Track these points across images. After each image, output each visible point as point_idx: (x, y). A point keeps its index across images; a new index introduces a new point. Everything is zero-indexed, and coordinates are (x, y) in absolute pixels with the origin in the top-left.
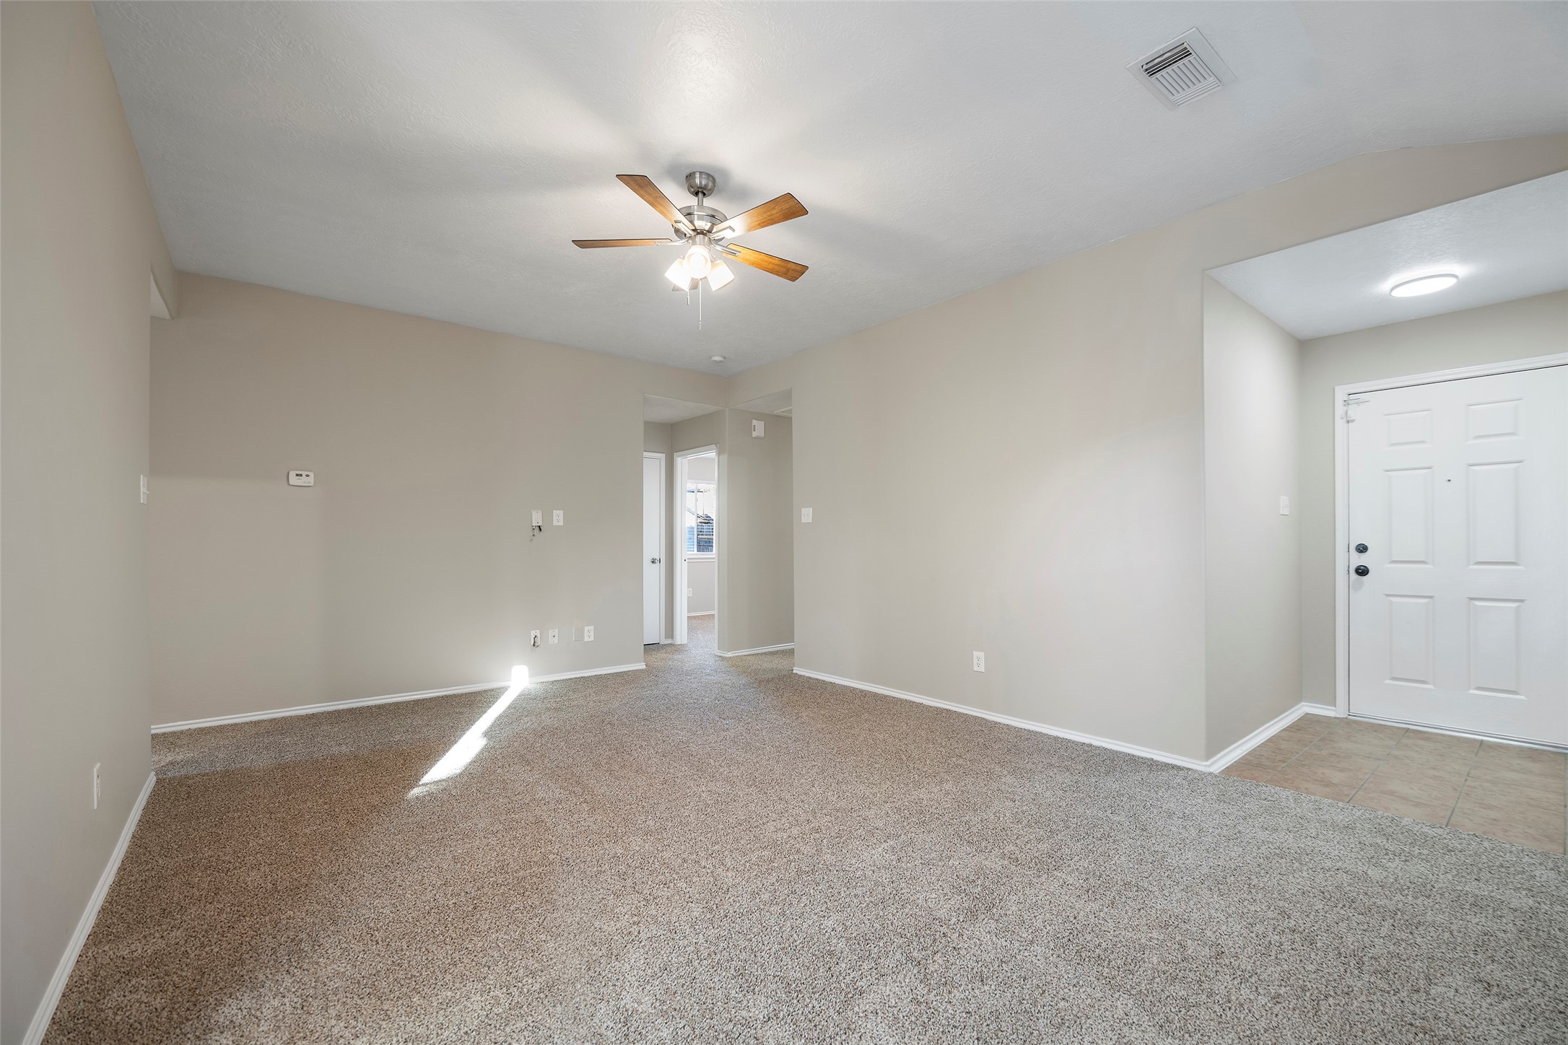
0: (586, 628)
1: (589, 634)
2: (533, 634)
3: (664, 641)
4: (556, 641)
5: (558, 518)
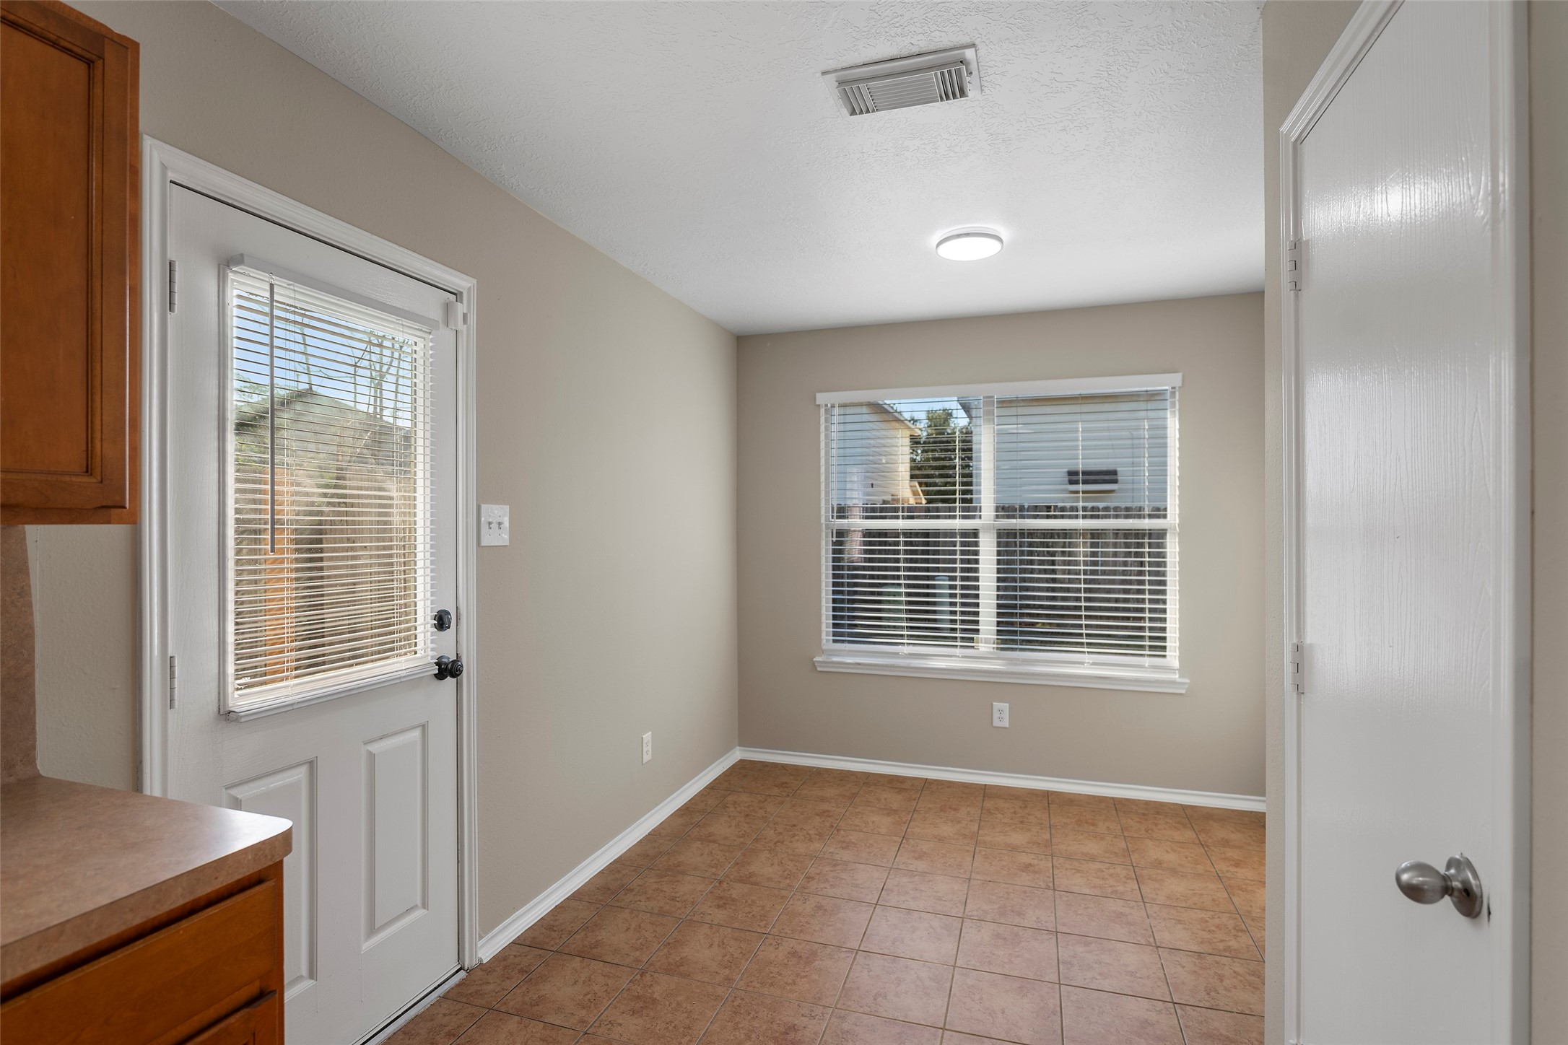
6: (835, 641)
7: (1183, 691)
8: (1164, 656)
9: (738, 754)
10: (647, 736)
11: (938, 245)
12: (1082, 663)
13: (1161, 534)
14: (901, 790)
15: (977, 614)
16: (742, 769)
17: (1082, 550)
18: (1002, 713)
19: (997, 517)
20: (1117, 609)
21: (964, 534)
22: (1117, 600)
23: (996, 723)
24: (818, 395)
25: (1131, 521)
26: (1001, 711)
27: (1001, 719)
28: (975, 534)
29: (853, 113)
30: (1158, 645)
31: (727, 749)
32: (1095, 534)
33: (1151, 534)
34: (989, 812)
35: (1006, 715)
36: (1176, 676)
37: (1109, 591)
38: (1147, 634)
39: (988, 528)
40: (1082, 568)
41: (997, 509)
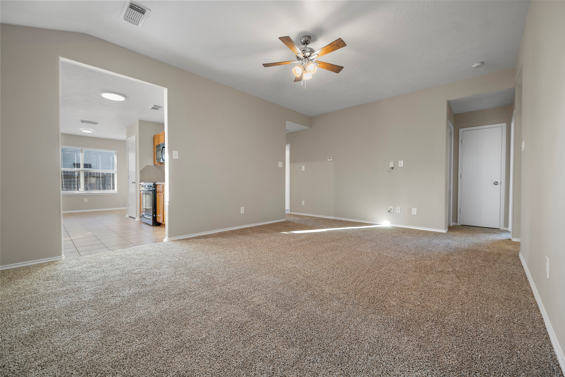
0: (413, 209)
1: (414, 211)
2: (390, 208)
3: (502, 228)
4: (399, 212)
5: (401, 164)
7: (118, 194)
11: (82, 130)
12: (101, 191)
15: (80, 185)
17: (101, 174)
18: (86, 200)
21: (77, 171)
23: (85, 202)
28: (79, 171)
29: (82, 122)
30: (114, 189)
36: (117, 192)
38: (112, 187)
39: (82, 170)
41: (84, 168)
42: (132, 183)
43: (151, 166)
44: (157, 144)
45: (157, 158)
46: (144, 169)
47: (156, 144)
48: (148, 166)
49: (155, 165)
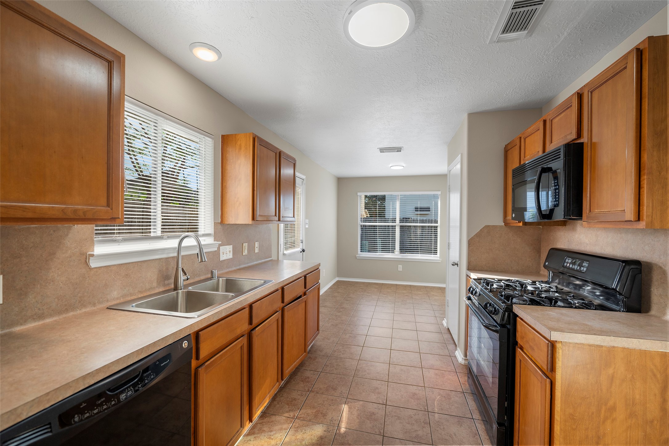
6: (361, 252)
7: (440, 262)
8: (437, 254)
9: (337, 279)
10: (324, 270)
11: (391, 167)
12: (418, 256)
13: (437, 227)
14: (377, 285)
15: (395, 245)
16: (338, 282)
17: (419, 231)
18: (400, 268)
19: (400, 223)
20: (428, 248)
21: (392, 226)
22: (428, 246)
23: (399, 270)
24: (358, 193)
25: (429, 224)
26: (400, 267)
27: (400, 269)
28: (395, 226)
29: (381, 152)
30: (435, 253)
31: (335, 278)
32: (422, 227)
33: (434, 227)
34: (398, 288)
35: (401, 268)
36: (439, 259)
37: (426, 244)
38: (433, 249)
39: (398, 225)
40: (419, 236)
41: (400, 221)
42: (453, 265)
43: (497, 226)
44: (516, 165)
45: (516, 206)
46: (478, 235)
47: (514, 164)
48: (489, 226)
49: (506, 224)
